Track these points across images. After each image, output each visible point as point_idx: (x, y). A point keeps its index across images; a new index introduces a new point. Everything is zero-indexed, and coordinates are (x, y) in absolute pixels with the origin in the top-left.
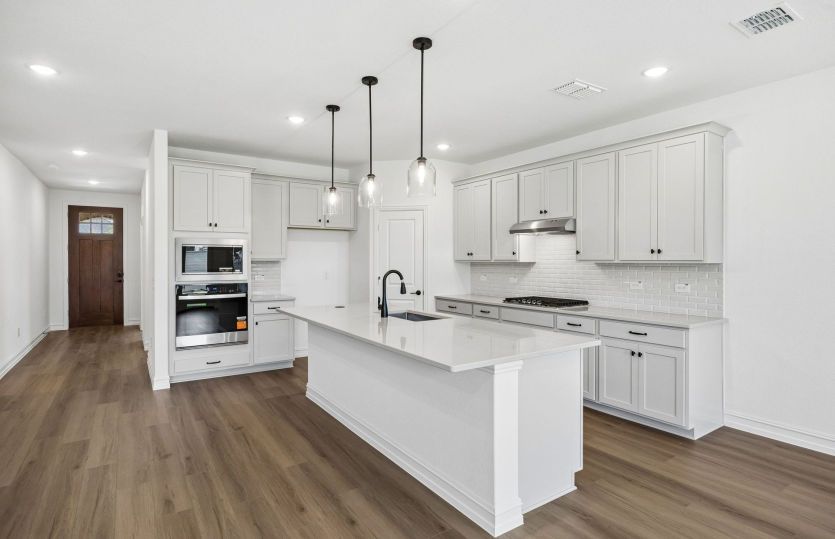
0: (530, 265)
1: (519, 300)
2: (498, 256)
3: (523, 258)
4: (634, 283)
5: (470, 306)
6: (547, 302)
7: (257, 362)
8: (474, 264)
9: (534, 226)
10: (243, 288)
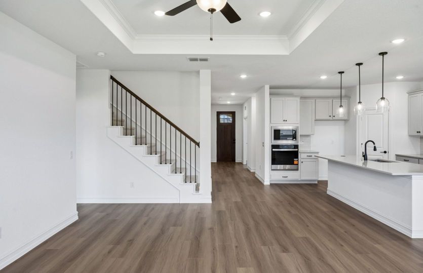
5: (417, 160)
7: (303, 178)
8: (421, 137)
10: (296, 147)
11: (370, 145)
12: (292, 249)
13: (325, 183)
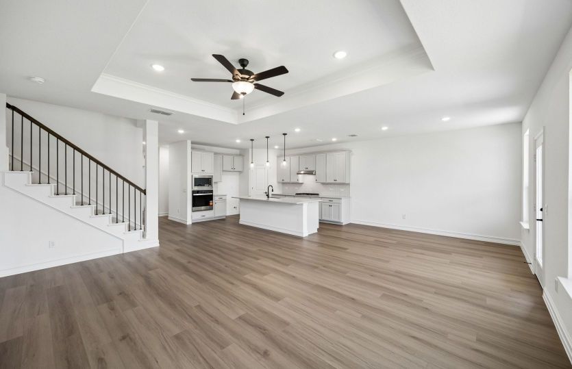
0: (302, 183)
1: (300, 194)
2: (292, 181)
3: (300, 182)
4: (331, 189)
6: (308, 194)
7: (216, 216)
8: (283, 183)
9: (302, 172)
10: (212, 191)
11: (270, 188)
12: (260, 257)
13: (238, 216)
